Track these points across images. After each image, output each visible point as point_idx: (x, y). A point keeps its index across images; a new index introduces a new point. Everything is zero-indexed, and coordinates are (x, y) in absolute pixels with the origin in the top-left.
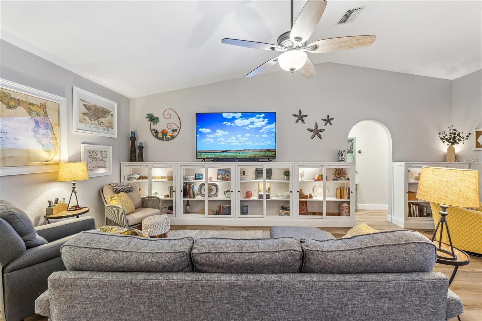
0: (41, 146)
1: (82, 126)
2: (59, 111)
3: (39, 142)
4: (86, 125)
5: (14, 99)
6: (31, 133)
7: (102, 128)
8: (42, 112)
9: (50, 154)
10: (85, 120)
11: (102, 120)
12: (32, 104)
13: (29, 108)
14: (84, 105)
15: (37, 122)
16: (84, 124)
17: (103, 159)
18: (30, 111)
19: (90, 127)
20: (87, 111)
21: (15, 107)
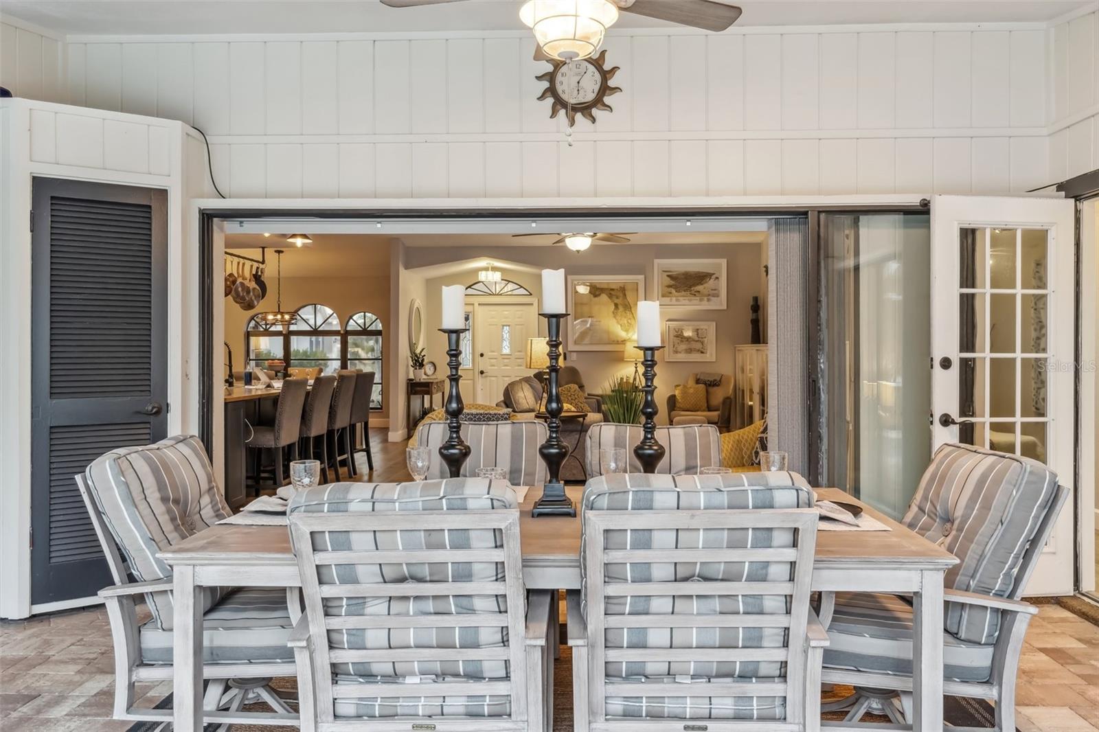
0: (619, 326)
1: (666, 300)
2: (637, 290)
3: (618, 323)
4: (671, 299)
5: (599, 289)
6: (611, 314)
7: (698, 298)
8: (621, 295)
9: (627, 334)
10: (671, 293)
11: (699, 288)
12: (612, 290)
13: (610, 294)
14: (668, 276)
15: (616, 305)
16: (669, 298)
17: (700, 339)
18: (610, 296)
19: (677, 300)
20: (673, 282)
21: (599, 295)
